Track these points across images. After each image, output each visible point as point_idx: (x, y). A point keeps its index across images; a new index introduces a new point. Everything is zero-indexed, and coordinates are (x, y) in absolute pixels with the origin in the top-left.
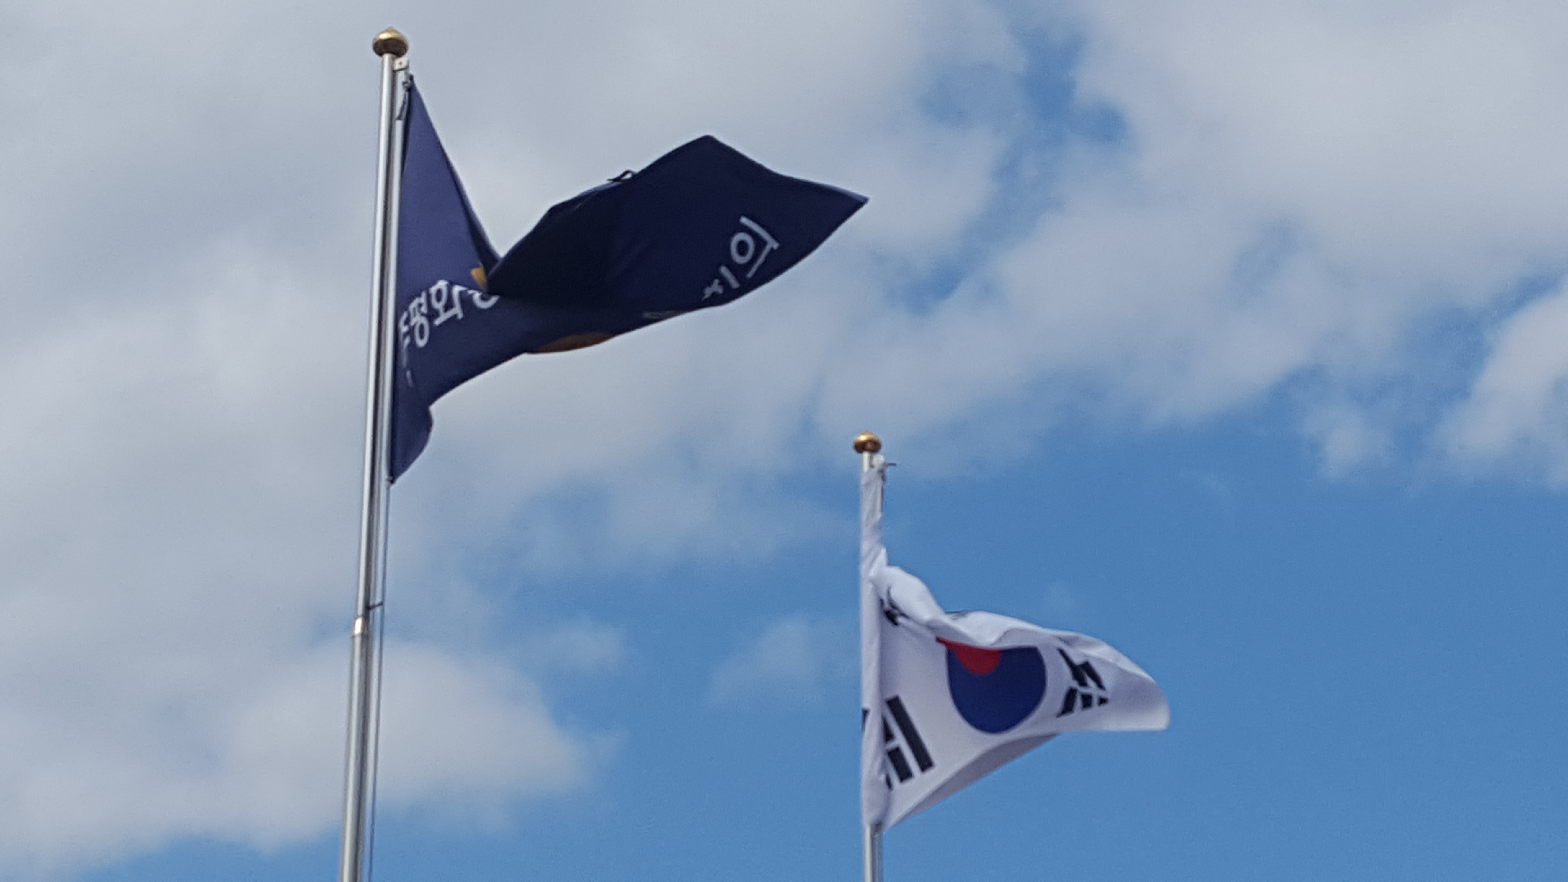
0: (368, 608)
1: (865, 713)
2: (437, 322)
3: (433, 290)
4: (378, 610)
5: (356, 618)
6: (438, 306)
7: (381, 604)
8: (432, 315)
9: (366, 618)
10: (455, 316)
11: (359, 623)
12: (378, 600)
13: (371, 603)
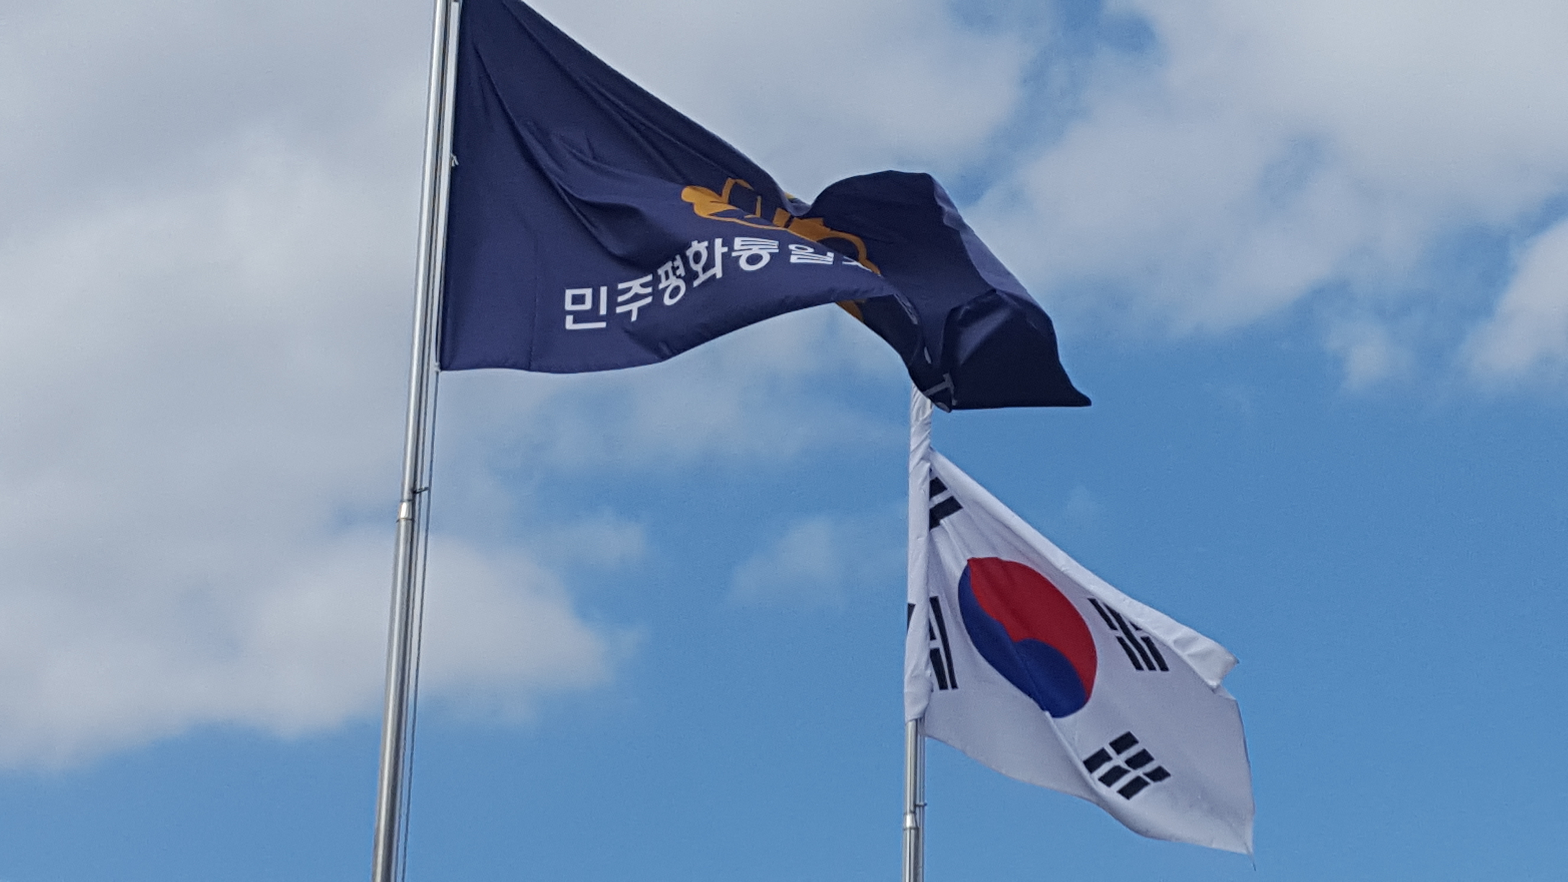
0: (414, 492)
1: (911, 607)
2: (696, 283)
3: (690, 253)
4: (425, 494)
5: (402, 501)
6: (698, 268)
7: (428, 489)
8: (691, 276)
9: (412, 501)
10: (714, 275)
11: (405, 507)
12: (425, 484)
13: (418, 487)
